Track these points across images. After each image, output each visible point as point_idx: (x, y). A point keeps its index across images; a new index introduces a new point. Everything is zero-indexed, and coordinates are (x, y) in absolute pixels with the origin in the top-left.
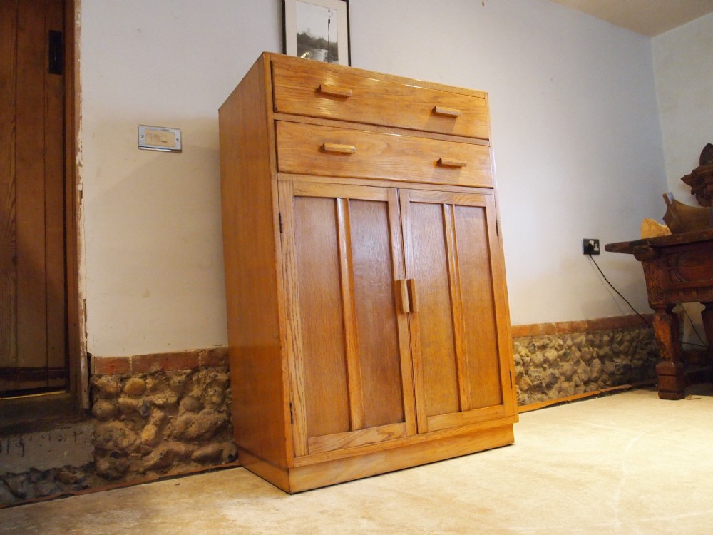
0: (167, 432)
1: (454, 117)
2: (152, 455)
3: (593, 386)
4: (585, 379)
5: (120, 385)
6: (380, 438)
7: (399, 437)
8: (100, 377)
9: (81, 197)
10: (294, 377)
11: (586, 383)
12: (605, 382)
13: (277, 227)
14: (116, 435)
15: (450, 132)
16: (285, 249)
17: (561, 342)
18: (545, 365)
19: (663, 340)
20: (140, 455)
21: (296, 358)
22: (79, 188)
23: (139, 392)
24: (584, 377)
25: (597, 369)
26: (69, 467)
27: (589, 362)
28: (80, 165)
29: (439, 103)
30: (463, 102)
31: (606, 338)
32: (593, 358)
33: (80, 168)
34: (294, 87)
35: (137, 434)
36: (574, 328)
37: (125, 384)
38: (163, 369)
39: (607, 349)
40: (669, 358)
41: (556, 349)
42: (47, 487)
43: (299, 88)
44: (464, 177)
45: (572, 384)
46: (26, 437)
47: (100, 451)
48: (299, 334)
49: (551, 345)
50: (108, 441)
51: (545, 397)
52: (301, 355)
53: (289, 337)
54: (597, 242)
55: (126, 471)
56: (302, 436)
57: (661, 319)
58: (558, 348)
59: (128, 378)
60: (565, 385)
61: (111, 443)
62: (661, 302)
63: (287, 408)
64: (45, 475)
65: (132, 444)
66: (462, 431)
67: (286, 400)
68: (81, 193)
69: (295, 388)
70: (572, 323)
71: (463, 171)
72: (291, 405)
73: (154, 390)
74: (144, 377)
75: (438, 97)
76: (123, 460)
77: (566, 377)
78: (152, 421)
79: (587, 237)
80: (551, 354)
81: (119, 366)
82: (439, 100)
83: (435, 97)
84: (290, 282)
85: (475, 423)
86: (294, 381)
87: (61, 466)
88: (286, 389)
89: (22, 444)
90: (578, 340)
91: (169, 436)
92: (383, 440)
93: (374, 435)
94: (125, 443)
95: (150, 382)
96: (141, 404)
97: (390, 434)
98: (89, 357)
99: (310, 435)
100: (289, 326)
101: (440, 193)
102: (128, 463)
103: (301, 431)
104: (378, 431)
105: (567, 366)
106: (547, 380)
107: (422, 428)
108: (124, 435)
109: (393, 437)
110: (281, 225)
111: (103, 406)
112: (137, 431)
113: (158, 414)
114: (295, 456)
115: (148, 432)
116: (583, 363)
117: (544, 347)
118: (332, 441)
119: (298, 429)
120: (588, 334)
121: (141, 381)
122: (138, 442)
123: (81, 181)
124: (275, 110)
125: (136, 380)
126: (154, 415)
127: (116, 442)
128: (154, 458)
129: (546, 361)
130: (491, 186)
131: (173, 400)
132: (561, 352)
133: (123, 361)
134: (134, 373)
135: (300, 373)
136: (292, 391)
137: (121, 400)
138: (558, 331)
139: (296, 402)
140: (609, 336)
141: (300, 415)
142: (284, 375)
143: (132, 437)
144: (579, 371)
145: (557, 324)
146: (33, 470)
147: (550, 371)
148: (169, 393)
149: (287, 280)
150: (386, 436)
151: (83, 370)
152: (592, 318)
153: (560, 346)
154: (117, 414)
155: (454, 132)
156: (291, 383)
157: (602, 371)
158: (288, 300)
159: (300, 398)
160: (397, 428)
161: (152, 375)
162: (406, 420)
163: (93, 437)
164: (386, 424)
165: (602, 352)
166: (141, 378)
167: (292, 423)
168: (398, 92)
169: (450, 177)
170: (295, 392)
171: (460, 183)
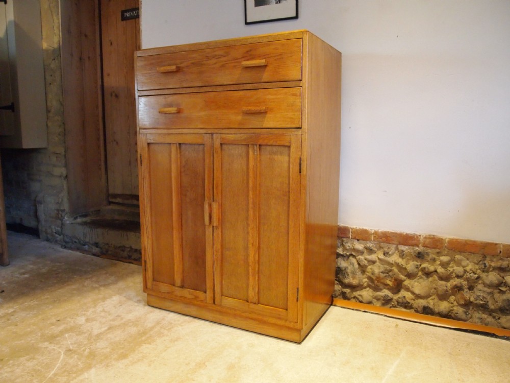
1: (264, 67)
6: (190, 297)
7: (202, 301)
13: (139, 162)
15: (259, 81)
16: (143, 175)
21: (148, 237)
29: (251, 55)
44: (270, 121)
46: (128, 233)
48: (149, 225)
52: (150, 236)
53: (145, 226)
56: (150, 279)
67: (143, 258)
69: (147, 253)
71: (268, 115)
72: (145, 261)
75: (250, 51)
82: (251, 53)
83: (247, 52)
84: (145, 195)
85: (259, 314)
86: (147, 250)
88: (143, 252)
92: (192, 299)
93: (186, 293)
97: (196, 297)
99: (154, 280)
101: (245, 136)
103: (150, 276)
104: (189, 292)
107: (217, 301)
109: (198, 299)
110: (141, 161)
114: (147, 288)
118: (164, 288)
119: (148, 274)
124: (138, 90)
130: (298, 126)
135: (150, 246)
139: (148, 260)
142: (142, 245)
146: (131, 248)
150: (193, 297)
155: (262, 81)
156: (145, 250)
158: (144, 205)
159: (150, 259)
160: (200, 294)
162: (207, 292)
164: (195, 290)
167: (146, 271)
168: (216, 55)
169: (255, 122)
170: (147, 255)
171: (264, 126)
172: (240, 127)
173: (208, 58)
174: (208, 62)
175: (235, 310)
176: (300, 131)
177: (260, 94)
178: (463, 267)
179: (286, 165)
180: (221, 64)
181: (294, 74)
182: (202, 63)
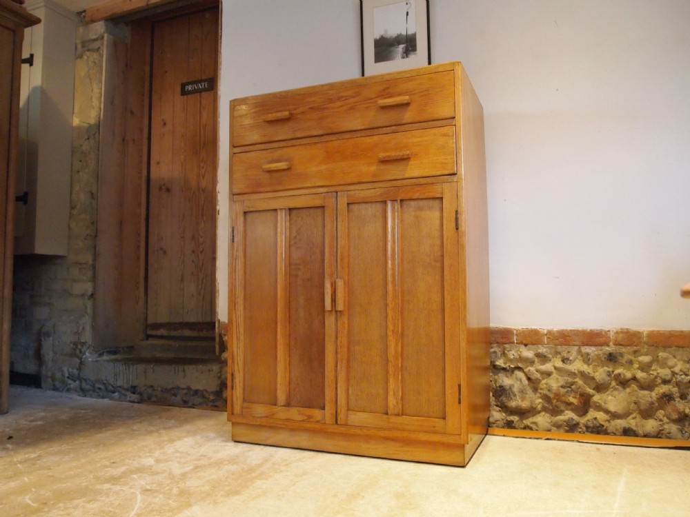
1: (407, 105)
6: (300, 418)
7: (318, 422)
10: (235, 354)
15: (400, 123)
16: (235, 255)
21: (238, 339)
26: (206, 391)
29: (389, 94)
44: (414, 170)
46: (186, 368)
48: (242, 321)
52: (242, 338)
53: (234, 323)
56: (239, 400)
63: (229, 376)
66: (387, 434)
67: (230, 370)
69: (236, 362)
71: (412, 162)
72: (232, 374)
75: (387, 89)
82: (390, 91)
83: (384, 90)
84: (237, 281)
85: (404, 430)
86: (236, 357)
87: (202, 389)
89: (184, 371)
92: (303, 421)
93: (295, 414)
97: (309, 417)
98: (219, 321)
99: (244, 400)
100: (234, 315)
101: (382, 190)
103: (238, 395)
104: (298, 411)
107: (341, 419)
109: (311, 420)
110: (233, 236)
114: (233, 414)
118: (260, 410)
119: (236, 394)
124: (233, 146)
130: (451, 172)
135: (241, 352)
136: (234, 364)
139: (236, 374)
141: (238, 382)
142: (229, 351)
149: (235, 279)
150: (305, 418)
155: (404, 122)
156: (233, 359)
158: (235, 294)
159: (239, 370)
160: (317, 413)
162: (326, 408)
163: (219, 375)
164: (309, 407)
167: (232, 389)
168: (342, 97)
169: (394, 172)
170: (236, 365)
171: (407, 176)
172: (374, 180)
173: (331, 101)
174: (332, 105)
175: (367, 428)
176: (455, 178)
177: (401, 138)
178: (670, 368)
179: (437, 222)
180: (350, 106)
181: (446, 111)
182: (325, 106)
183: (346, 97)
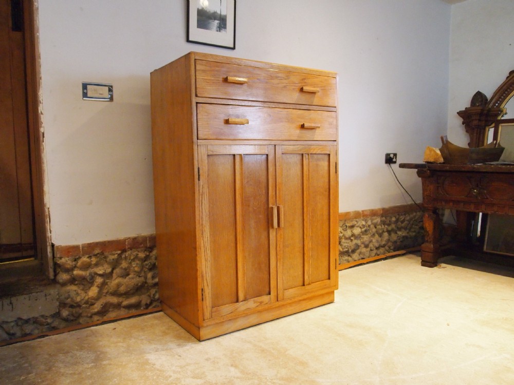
0: (105, 291)
2: (96, 306)
3: (382, 250)
4: (377, 246)
5: (74, 263)
6: (256, 305)
7: (266, 304)
8: (61, 258)
9: (43, 137)
10: (204, 272)
11: (377, 248)
12: (389, 247)
13: (196, 177)
14: (73, 294)
15: (311, 104)
16: (201, 191)
17: (364, 223)
18: (352, 238)
19: (428, 230)
20: (88, 305)
21: (206, 260)
22: (42, 130)
23: (86, 267)
24: (377, 245)
25: (385, 239)
26: (42, 316)
27: (381, 235)
28: (42, 113)
29: (305, 83)
30: (321, 82)
31: (394, 219)
32: (383, 232)
33: (42, 116)
34: (210, 78)
35: (86, 292)
36: (373, 213)
37: (78, 262)
38: (102, 252)
39: (393, 226)
40: (430, 242)
41: (360, 227)
42: (28, 328)
43: (213, 78)
44: (317, 135)
45: (369, 249)
46: (14, 300)
47: (63, 305)
48: (208, 245)
49: (357, 225)
50: (68, 298)
51: (350, 258)
52: (209, 259)
53: (202, 248)
54: (395, 155)
55: (80, 316)
56: (208, 308)
57: (429, 217)
58: (362, 227)
59: (80, 258)
60: (364, 250)
61: (69, 300)
62: (430, 206)
63: (199, 292)
64: (27, 321)
65: (83, 300)
66: (303, 297)
67: (200, 287)
68: (43, 134)
69: (205, 279)
70: (373, 210)
71: (318, 131)
72: (202, 289)
73: (97, 265)
74: (90, 257)
75: (305, 79)
76: (78, 309)
77: (365, 245)
78: (96, 284)
79: (389, 152)
80: (357, 231)
81: (73, 251)
82: (305, 81)
83: (303, 79)
84: (204, 213)
85: (312, 292)
86: (205, 275)
87: (37, 315)
88: (199, 280)
89: (11, 303)
90: (375, 221)
91: (107, 293)
92: (257, 306)
93: (251, 304)
94: (78, 299)
95: (94, 260)
96: (88, 274)
97: (261, 303)
98: (53, 245)
99: (213, 307)
100: (202, 242)
101: (301, 147)
102: (81, 311)
103: (208, 304)
104: (253, 301)
105: (366, 238)
106: (353, 247)
107: (280, 297)
108: (78, 294)
109: (263, 304)
110: (199, 175)
111: (64, 277)
112: (86, 290)
113: (99, 280)
114: (204, 320)
115: (93, 291)
116: (377, 236)
117: (352, 227)
119: (206, 303)
120: (382, 216)
121: (88, 260)
122: (87, 298)
123: (43, 125)
124: (196, 96)
125: (85, 259)
126: (97, 280)
127: (72, 299)
128: (97, 307)
129: (353, 235)
131: (109, 270)
132: (363, 230)
133: (76, 248)
134: (83, 255)
135: (209, 270)
136: (203, 281)
137: (75, 272)
138: (363, 216)
139: (206, 288)
140: (395, 217)
141: (207, 295)
142: (198, 272)
143: (83, 294)
144: (374, 241)
145: (363, 211)
146: (20, 319)
147: (355, 241)
148: (106, 266)
149: (202, 212)
150: (259, 304)
151: (50, 255)
152: (386, 206)
153: (364, 226)
154: (73, 281)
155: (314, 104)
156: (202, 276)
157: (389, 240)
158: (202, 224)
159: (208, 285)
160: (265, 298)
161: (95, 255)
162: (272, 293)
163: (57, 297)
164: (259, 296)
165: (390, 228)
166: (88, 257)
167: (203, 300)
168: (279, 77)
169: (307, 134)
170: (205, 282)
171: (315, 139)
172: (299, 139)
175: (294, 297)
176: (335, 143)
177: (313, 114)
179: (326, 168)
180: (283, 84)
181: (332, 102)
183: (281, 77)
